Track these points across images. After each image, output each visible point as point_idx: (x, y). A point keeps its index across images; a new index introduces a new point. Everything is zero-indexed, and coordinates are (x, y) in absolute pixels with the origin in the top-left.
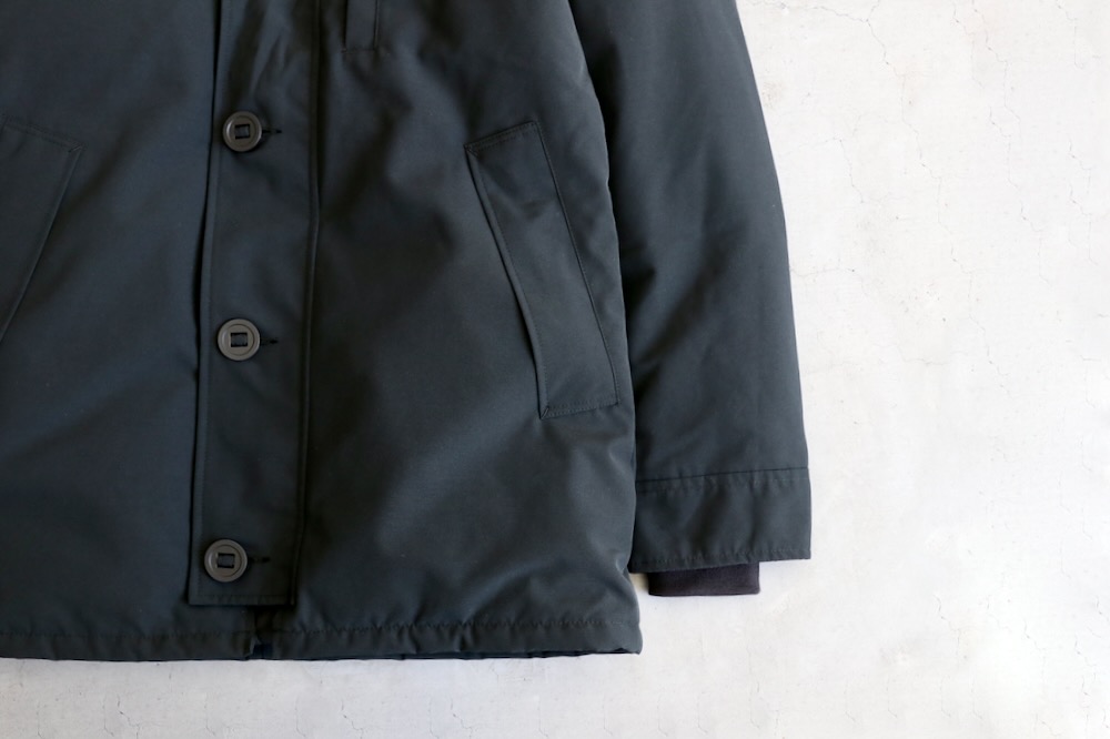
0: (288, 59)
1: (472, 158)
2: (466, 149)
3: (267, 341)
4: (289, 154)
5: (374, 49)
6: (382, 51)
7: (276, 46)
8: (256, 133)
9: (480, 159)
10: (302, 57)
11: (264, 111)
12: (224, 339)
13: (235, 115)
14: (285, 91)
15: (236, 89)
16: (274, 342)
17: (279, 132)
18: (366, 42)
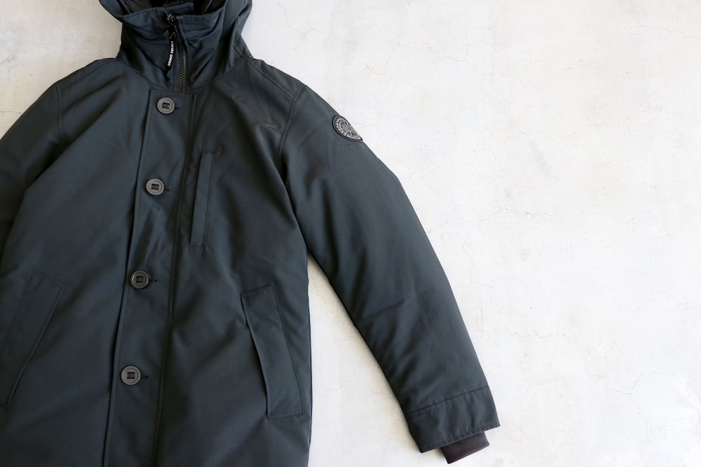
0: (162, 248)
1: (243, 300)
2: (241, 295)
3: (143, 377)
4: (160, 292)
5: (203, 246)
6: (207, 248)
7: (158, 241)
8: (146, 280)
9: (247, 300)
10: (170, 247)
11: (150, 271)
12: (124, 375)
13: (137, 272)
14: (160, 263)
15: (137, 260)
16: (147, 377)
17: (156, 281)
18: (200, 244)
